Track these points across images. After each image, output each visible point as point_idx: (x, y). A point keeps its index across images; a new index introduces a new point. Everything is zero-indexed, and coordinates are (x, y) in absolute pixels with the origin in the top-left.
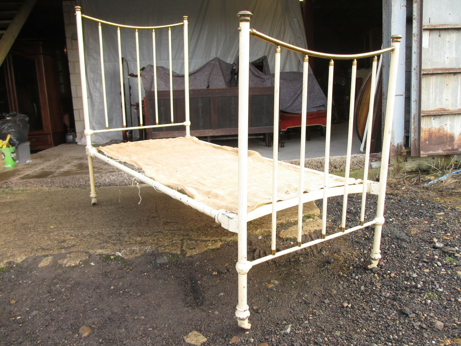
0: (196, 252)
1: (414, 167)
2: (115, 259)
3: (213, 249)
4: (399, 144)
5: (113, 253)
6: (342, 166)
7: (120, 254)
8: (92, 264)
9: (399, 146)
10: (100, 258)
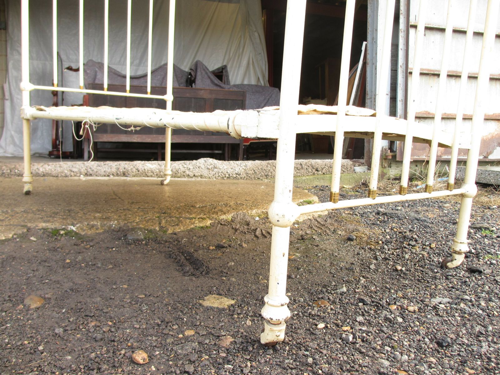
0: (180, 229)
1: (398, 174)
2: (66, 234)
3: (202, 227)
4: (384, 147)
5: (63, 227)
6: (324, 169)
7: (74, 229)
8: (32, 238)
9: (384, 149)
10: (44, 233)
